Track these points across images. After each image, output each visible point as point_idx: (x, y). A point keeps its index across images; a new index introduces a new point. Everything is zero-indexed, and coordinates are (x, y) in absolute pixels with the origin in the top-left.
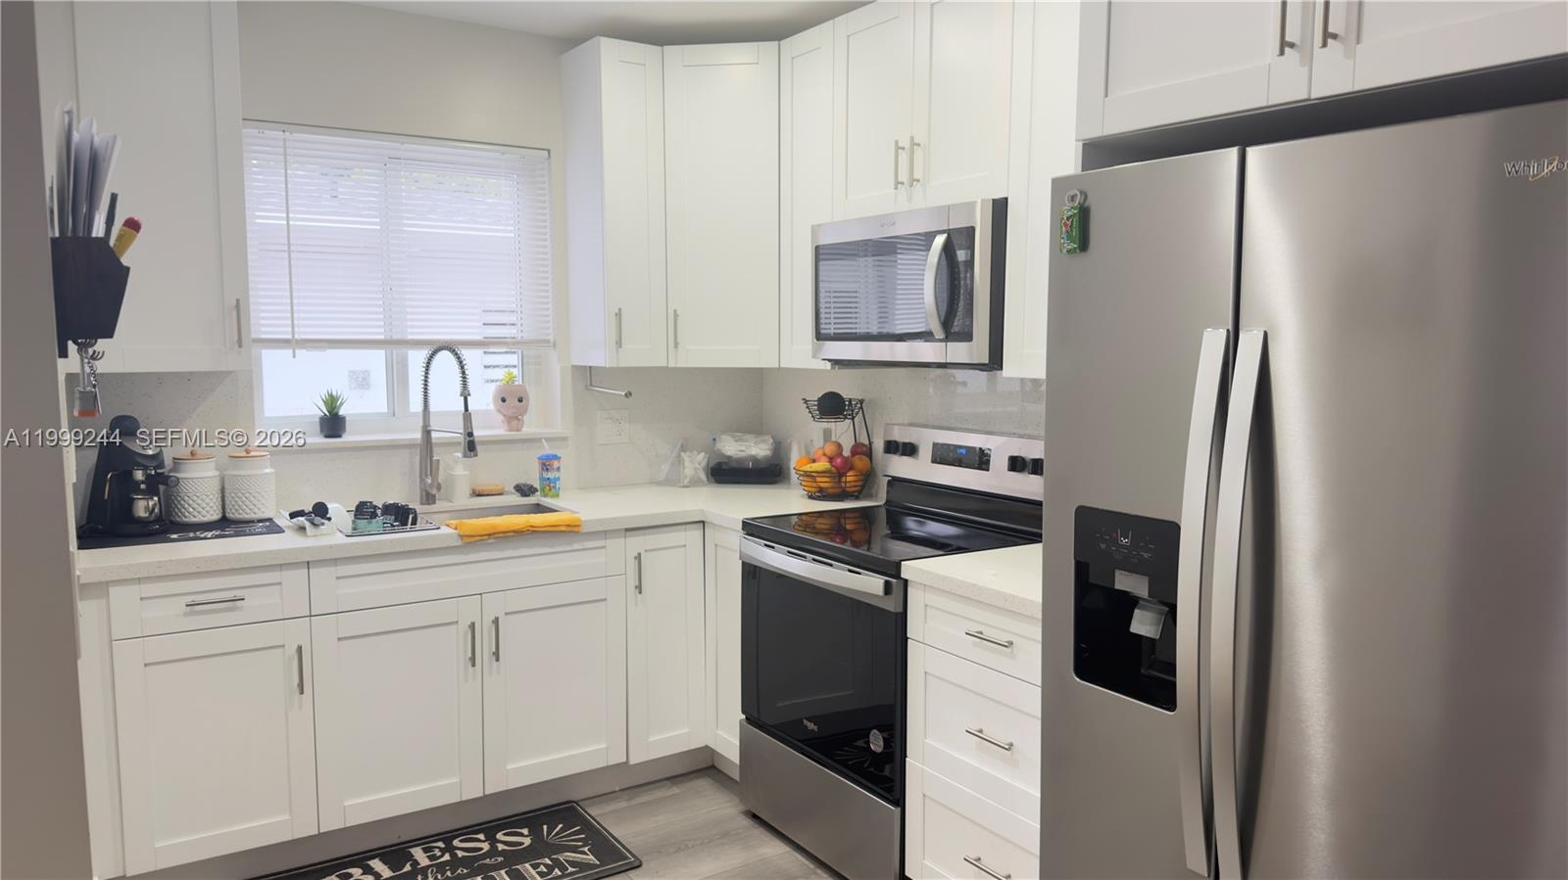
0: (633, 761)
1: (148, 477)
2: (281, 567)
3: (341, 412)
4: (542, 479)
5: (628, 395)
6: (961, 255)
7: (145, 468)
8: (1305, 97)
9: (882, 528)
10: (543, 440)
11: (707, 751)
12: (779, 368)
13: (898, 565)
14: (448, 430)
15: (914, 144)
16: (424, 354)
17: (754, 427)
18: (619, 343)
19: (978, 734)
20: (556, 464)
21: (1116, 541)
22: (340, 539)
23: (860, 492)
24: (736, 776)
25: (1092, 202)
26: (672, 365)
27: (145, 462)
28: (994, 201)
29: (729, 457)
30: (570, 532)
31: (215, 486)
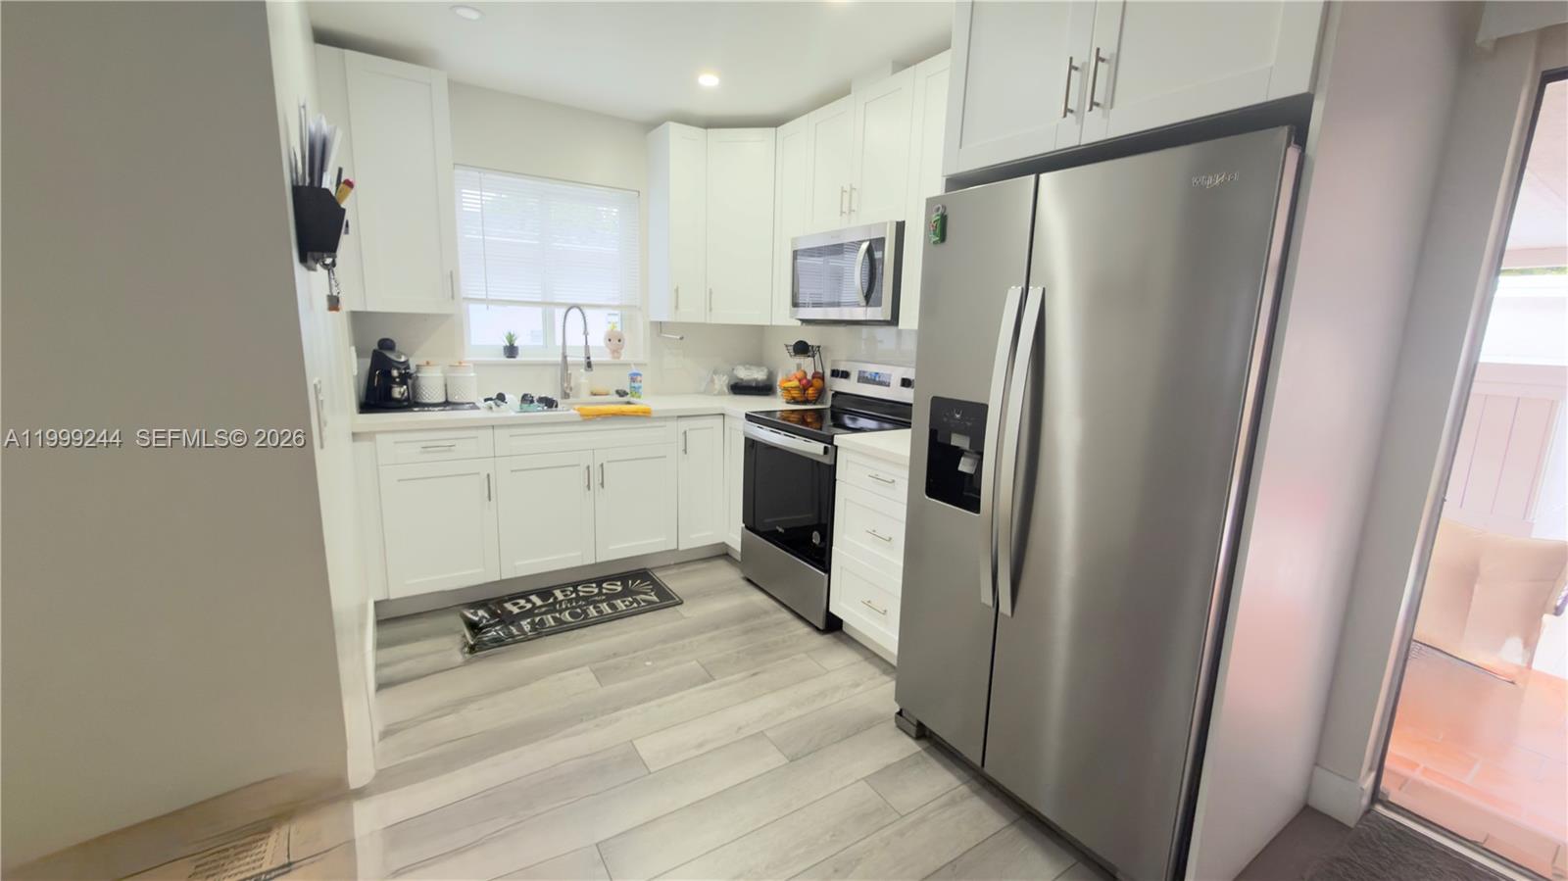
0: (681, 548)
1: (400, 374)
2: (477, 428)
3: (515, 345)
4: (631, 387)
5: (682, 338)
6: (878, 255)
7: (398, 369)
8: (1077, 144)
9: (828, 421)
10: (633, 366)
11: (724, 544)
12: (771, 326)
13: (832, 437)
14: (577, 357)
15: (852, 189)
16: (564, 310)
17: (758, 363)
18: (677, 307)
19: (873, 533)
20: (639, 378)
21: (953, 416)
22: (513, 414)
23: (816, 400)
24: (739, 558)
25: (948, 212)
26: (708, 322)
27: (400, 366)
28: (897, 223)
29: (742, 379)
30: (645, 415)
31: (442, 383)
